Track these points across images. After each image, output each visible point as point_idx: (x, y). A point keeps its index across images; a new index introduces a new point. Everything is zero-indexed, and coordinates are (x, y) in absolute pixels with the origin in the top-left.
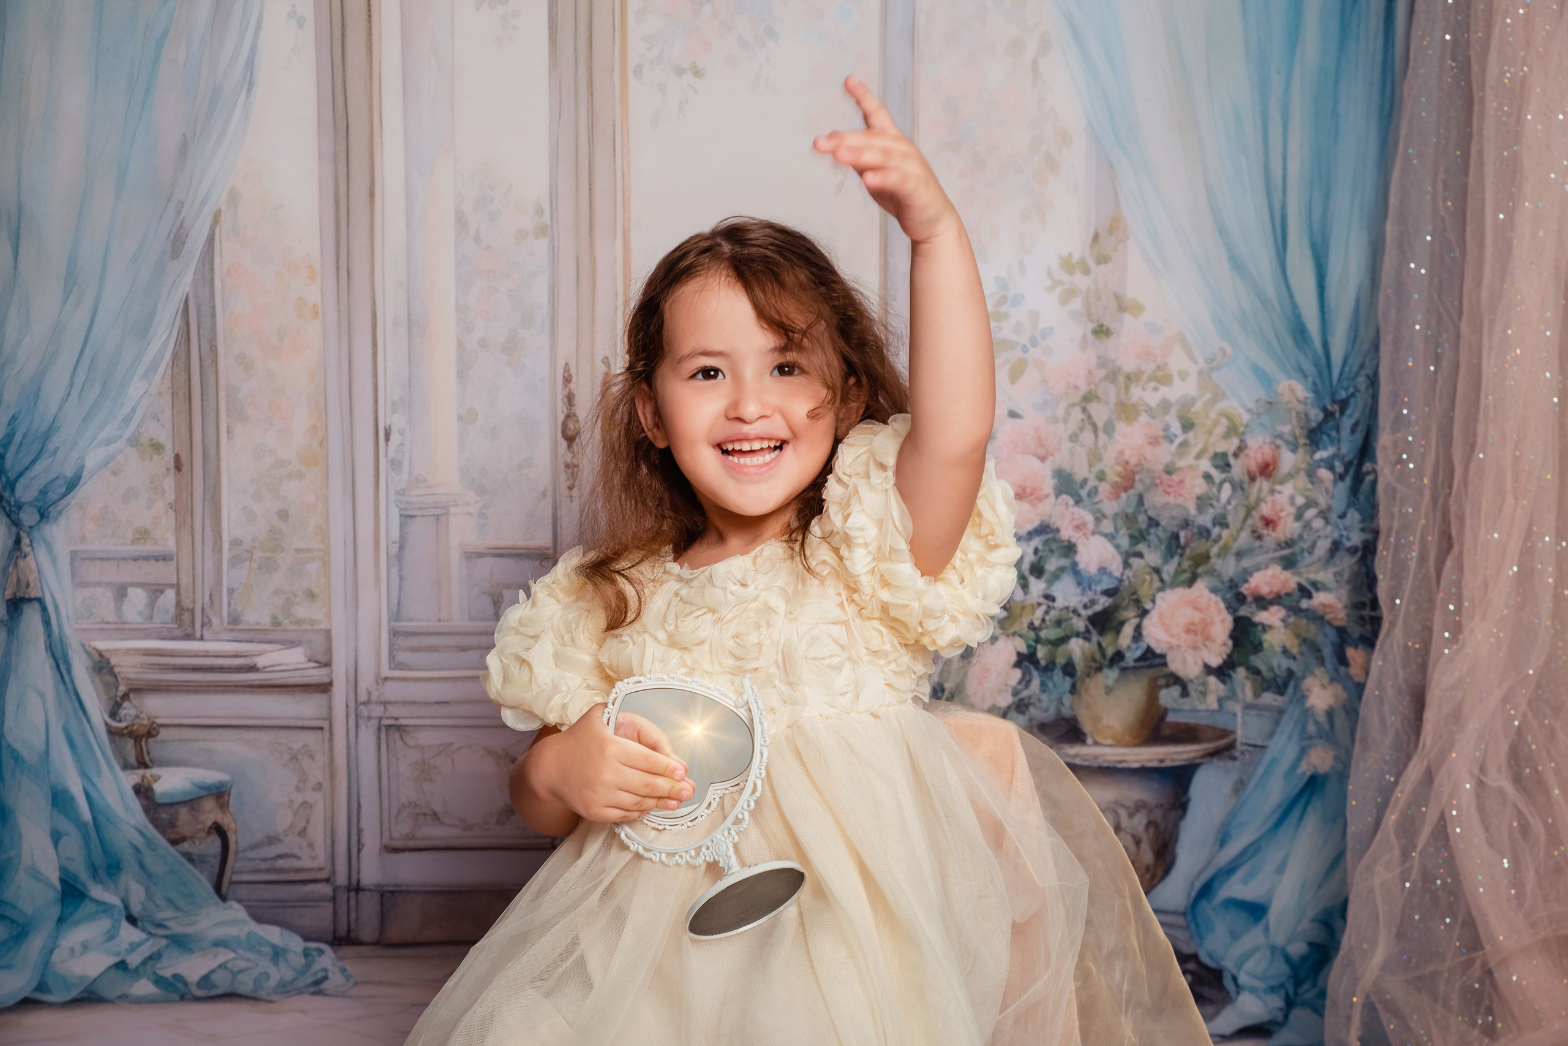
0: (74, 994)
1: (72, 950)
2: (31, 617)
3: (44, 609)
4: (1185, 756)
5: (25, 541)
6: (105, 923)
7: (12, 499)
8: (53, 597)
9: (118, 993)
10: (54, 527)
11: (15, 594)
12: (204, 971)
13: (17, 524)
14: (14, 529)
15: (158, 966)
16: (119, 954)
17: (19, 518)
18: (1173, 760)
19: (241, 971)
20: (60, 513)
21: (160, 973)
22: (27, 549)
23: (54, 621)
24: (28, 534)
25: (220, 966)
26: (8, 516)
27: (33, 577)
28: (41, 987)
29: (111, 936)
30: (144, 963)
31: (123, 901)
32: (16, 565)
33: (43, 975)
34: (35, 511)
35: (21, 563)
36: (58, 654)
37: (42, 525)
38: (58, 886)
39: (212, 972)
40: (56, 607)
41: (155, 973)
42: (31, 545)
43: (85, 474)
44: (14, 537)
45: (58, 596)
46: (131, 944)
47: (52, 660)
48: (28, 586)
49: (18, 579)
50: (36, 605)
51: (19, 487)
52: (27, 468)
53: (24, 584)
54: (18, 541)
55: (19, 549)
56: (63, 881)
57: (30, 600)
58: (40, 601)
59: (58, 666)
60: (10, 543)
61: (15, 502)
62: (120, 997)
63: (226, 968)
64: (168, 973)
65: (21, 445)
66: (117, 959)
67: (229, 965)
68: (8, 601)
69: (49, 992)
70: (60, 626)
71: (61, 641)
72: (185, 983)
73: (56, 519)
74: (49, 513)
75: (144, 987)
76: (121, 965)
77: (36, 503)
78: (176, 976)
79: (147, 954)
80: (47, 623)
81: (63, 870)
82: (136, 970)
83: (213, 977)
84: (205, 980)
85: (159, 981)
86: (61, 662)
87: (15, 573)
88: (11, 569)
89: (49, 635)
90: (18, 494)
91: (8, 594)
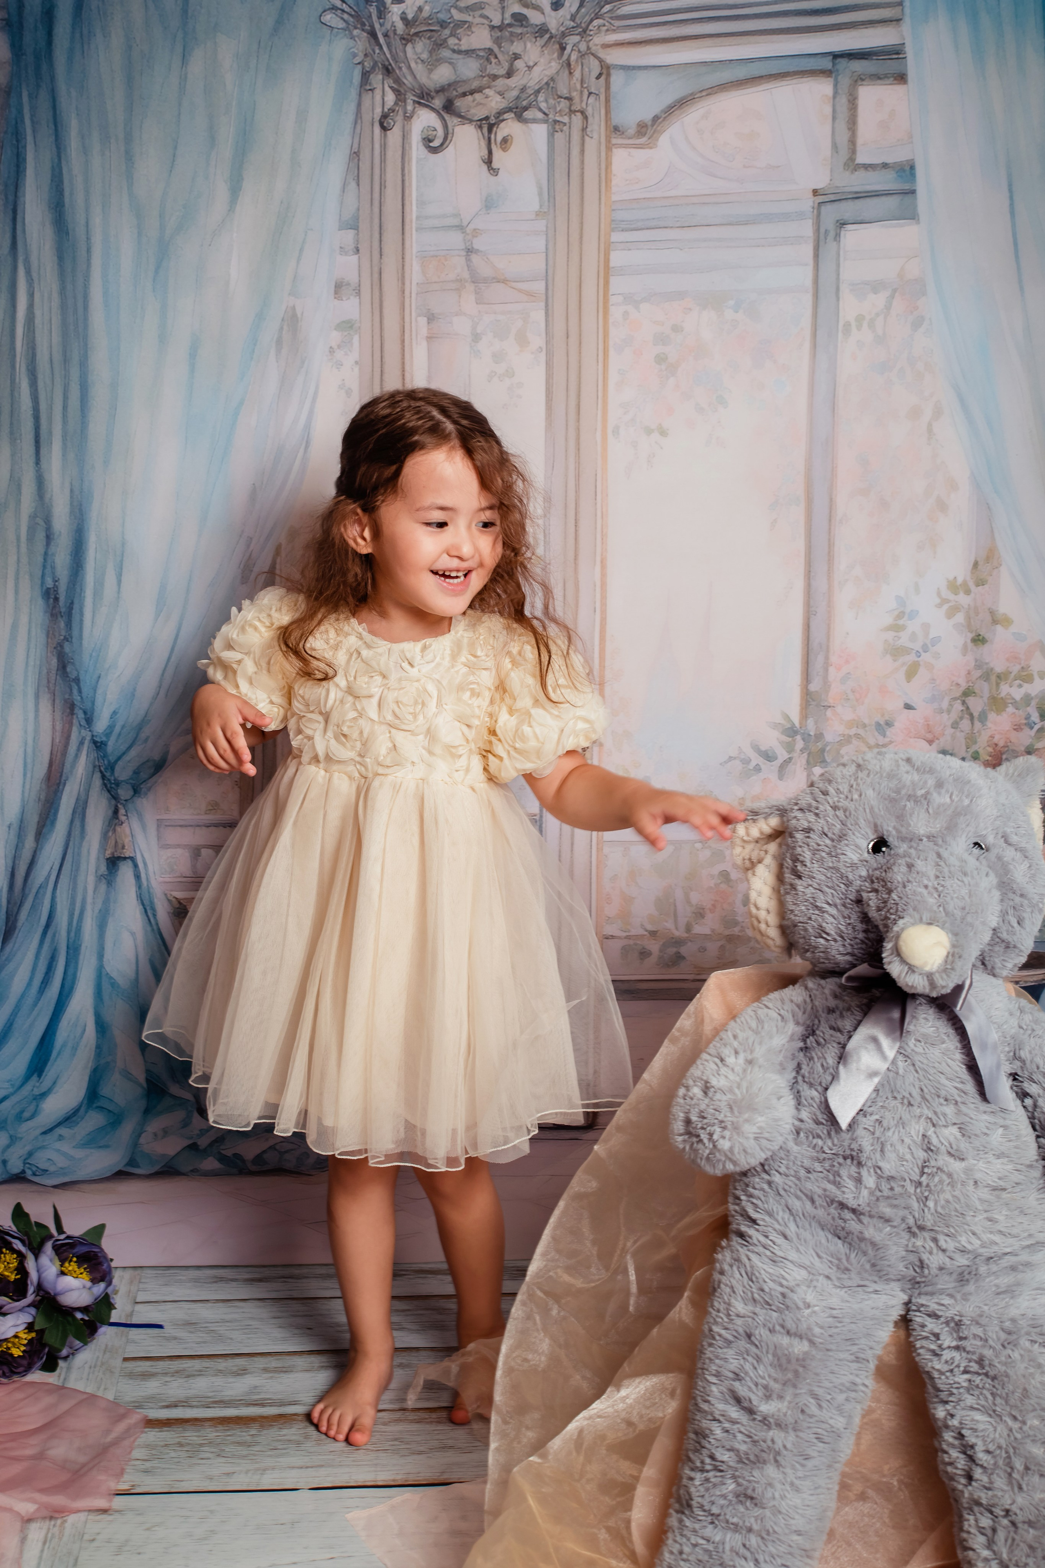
0: (156, 1168)
1: (155, 1135)
2: (125, 871)
3: (136, 866)
4: (1035, 979)
5: (122, 811)
6: (180, 1114)
7: (113, 778)
8: (142, 856)
9: (191, 1168)
10: (144, 801)
11: (113, 854)
12: (258, 1151)
13: (115, 798)
14: (113, 802)
15: (222, 1147)
16: (191, 1138)
17: (117, 794)
18: (1026, 982)
19: (286, 1152)
20: (149, 789)
21: (223, 1152)
22: (123, 818)
23: (143, 876)
24: (124, 806)
25: (270, 1148)
26: (109, 791)
27: (127, 841)
28: (132, 1162)
29: (186, 1123)
30: (211, 1145)
31: (195, 1096)
32: (114, 831)
33: (133, 1153)
34: (129, 787)
35: (118, 829)
36: (146, 902)
37: (135, 798)
38: (145, 1085)
39: (264, 1152)
40: (145, 864)
41: (220, 1153)
42: (126, 815)
43: (170, 757)
44: (113, 809)
45: (146, 855)
46: (201, 1130)
47: (141, 907)
48: (123, 847)
49: (116, 842)
50: (130, 862)
51: (118, 768)
52: (124, 754)
53: (120, 846)
54: (116, 812)
55: (117, 818)
56: (147, 1080)
57: (125, 858)
58: (132, 859)
59: (146, 911)
60: (110, 813)
61: (115, 780)
62: (192, 1171)
63: (276, 1149)
64: (229, 1153)
65: (120, 734)
66: (190, 1142)
67: (277, 1147)
68: (107, 859)
69: (138, 1166)
70: (147, 879)
71: (149, 892)
72: (243, 1161)
73: (146, 794)
74: (141, 789)
75: (211, 1163)
76: (193, 1147)
77: (131, 781)
78: (235, 1155)
79: (213, 1139)
80: (138, 877)
81: (148, 1071)
82: (205, 1150)
83: (265, 1156)
84: (259, 1159)
85: (222, 1159)
86: (148, 908)
87: (113, 838)
88: (110, 834)
89: (139, 886)
90: (116, 774)
91: (108, 854)
